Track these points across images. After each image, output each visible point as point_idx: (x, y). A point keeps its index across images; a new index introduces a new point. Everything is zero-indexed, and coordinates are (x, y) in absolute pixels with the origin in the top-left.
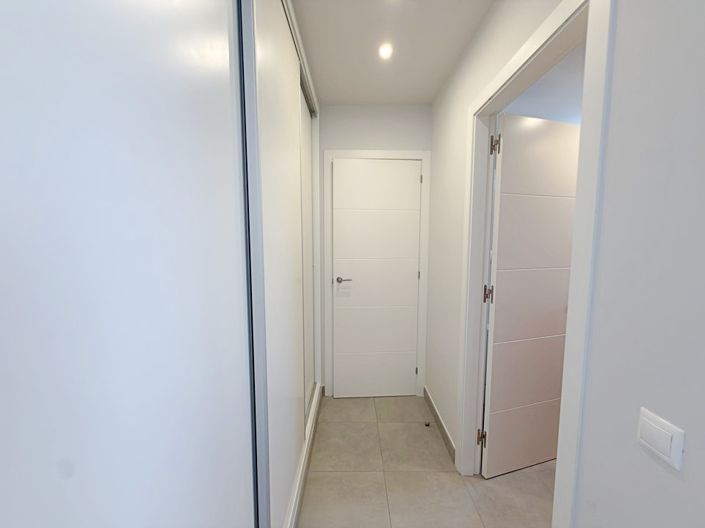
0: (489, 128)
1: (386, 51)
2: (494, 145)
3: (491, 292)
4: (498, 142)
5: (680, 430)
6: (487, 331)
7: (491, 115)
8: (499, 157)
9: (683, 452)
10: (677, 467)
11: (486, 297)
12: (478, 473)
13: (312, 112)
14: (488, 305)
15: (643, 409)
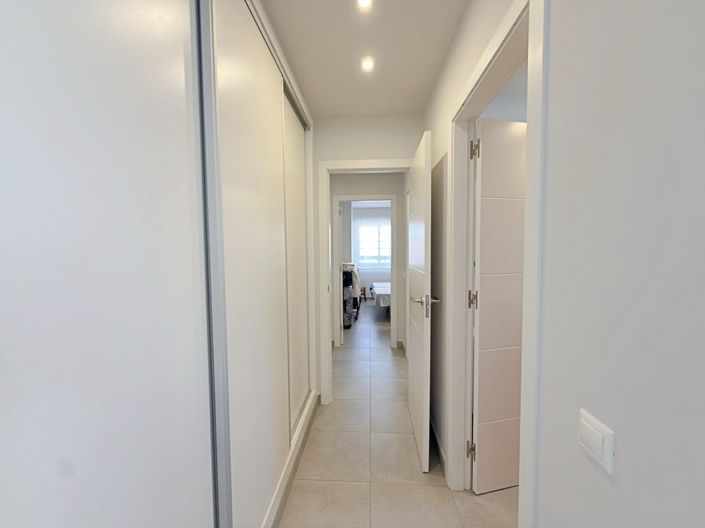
0: (468, 133)
1: (368, 64)
2: (473, 151)
3: (476, 297)
4: (478, 147)
5: (611, 432)
6: (473, 339)
7: (469, 121)
8: (479, 161)
9: (614, 454)
10: (610, 471)
11: (471, 302)
12: (468, 488)
13: (305, 125)
14: (474, 311)
15: (582, 410)
